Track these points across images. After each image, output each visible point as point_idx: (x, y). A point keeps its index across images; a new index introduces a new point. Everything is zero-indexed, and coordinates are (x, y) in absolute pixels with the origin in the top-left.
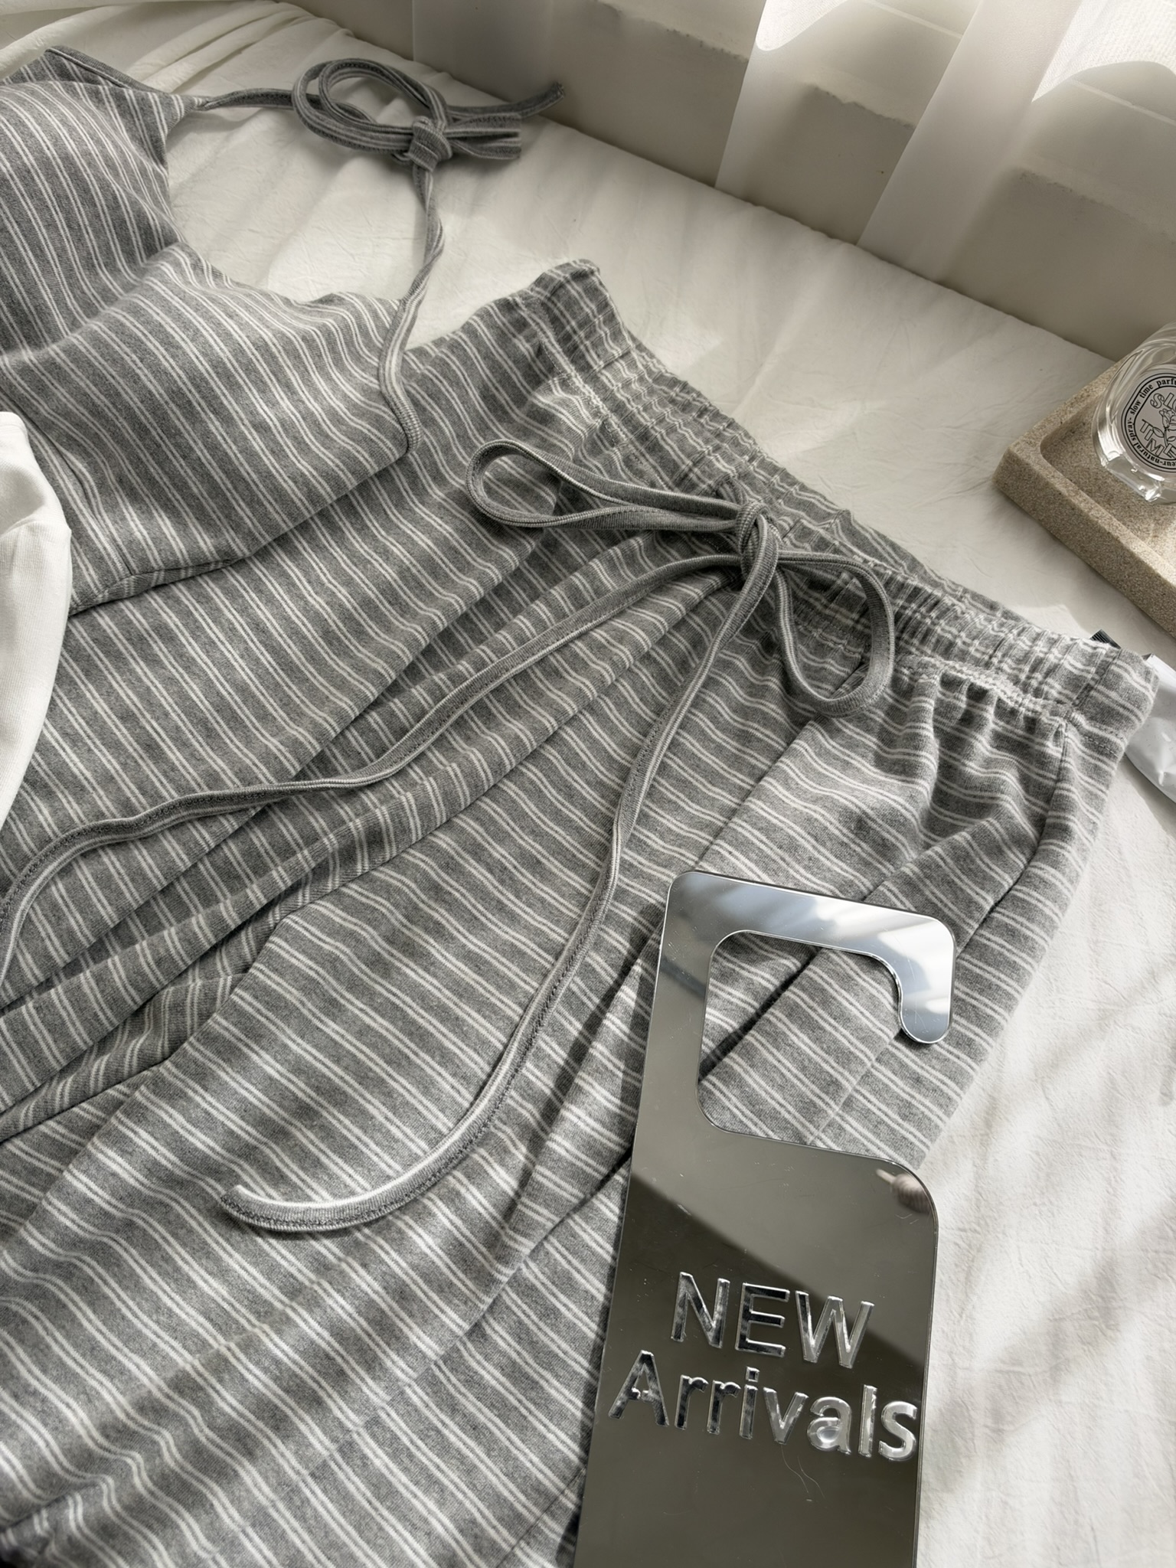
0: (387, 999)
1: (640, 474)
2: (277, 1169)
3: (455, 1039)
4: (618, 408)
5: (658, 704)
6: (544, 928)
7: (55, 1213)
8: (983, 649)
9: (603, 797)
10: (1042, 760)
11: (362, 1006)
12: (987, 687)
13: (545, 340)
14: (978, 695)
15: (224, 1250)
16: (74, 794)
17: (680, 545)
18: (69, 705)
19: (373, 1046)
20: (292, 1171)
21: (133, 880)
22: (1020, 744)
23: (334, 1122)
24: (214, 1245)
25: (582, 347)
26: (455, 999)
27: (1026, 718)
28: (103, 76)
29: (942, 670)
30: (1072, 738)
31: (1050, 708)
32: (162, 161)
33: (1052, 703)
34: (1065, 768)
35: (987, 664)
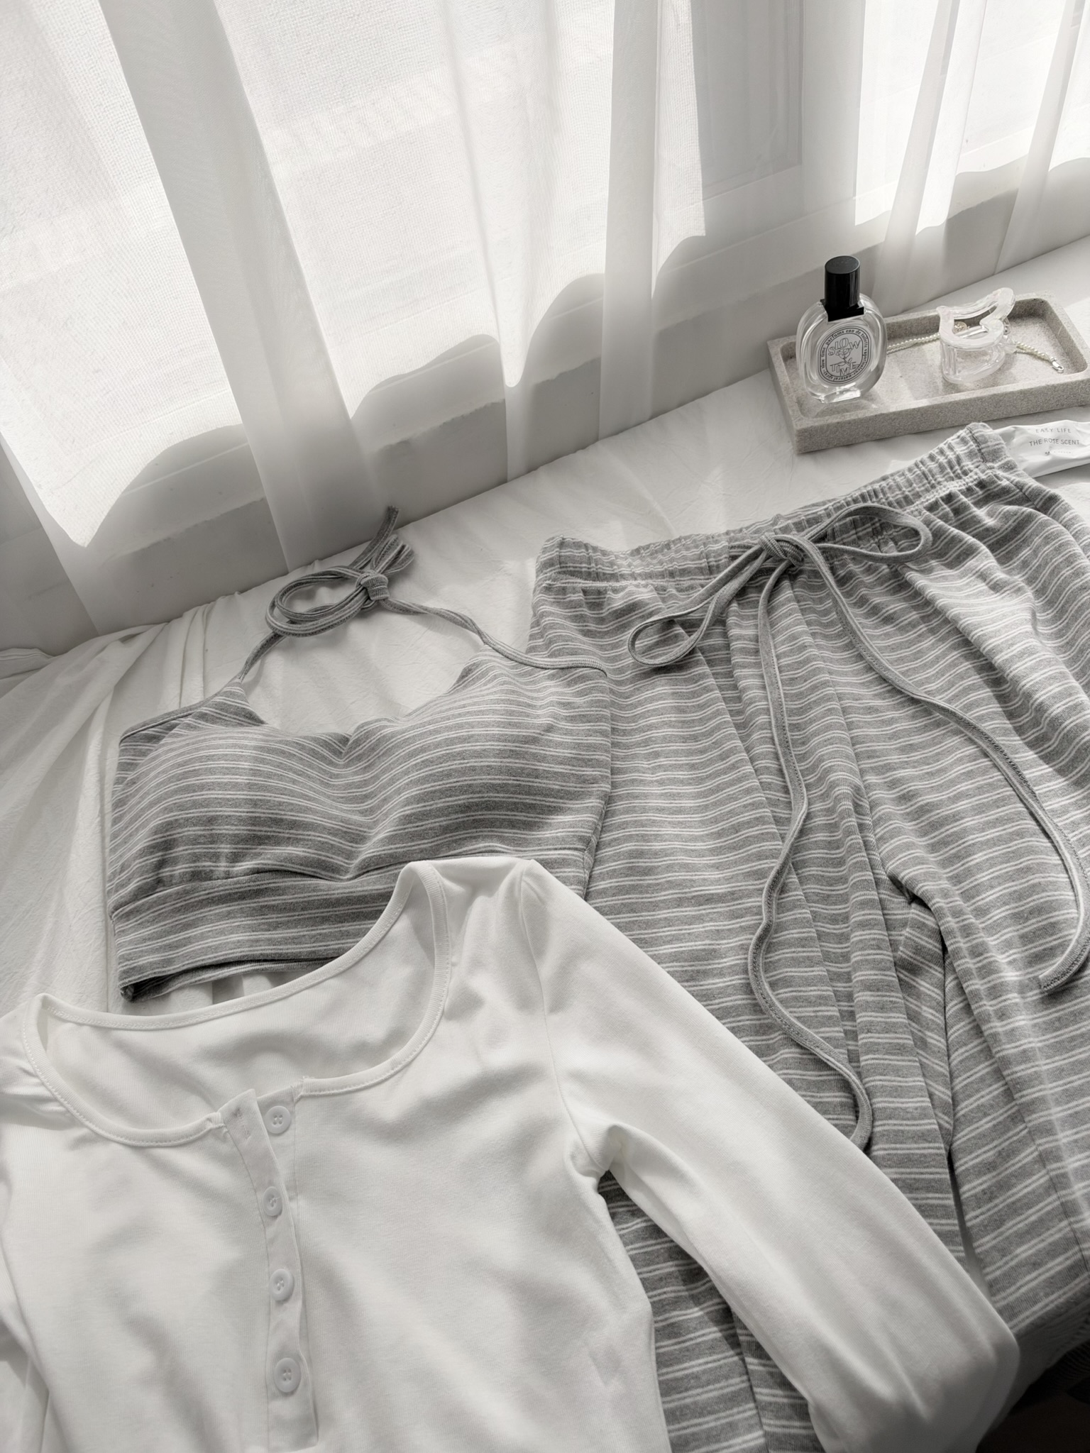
0: (965, 848)
1: (692, 588)
2: (1045, 950)
3: (1010, 825)
4: (650, 576)
5: (846, 645)
6: (958, 756)
8: (920, 485)
9: (884, 699)
10: (1005, 491)
11: (959, 864)
12: (947, 492)
13: (581, 585)
14: (949, 498)
15: (1082, 1002)
16: (715, 957)
17: (749, 590)
18: (650, 931)
19: (992, 866)
20: (1050, 942)
21: (803, 947)
22: (986, 497)
23: (1032, 904)
24: (1076, 1007)
25: (599, 570)
26: (983, 815)
27: (976, 485)
28: (174, 719)
29: (921, 507)
30: (1000, 473)
31: (978, 472)
32: (262, 722)
33: (976, 470)
34: (1017, 483)
35: (933, 487)
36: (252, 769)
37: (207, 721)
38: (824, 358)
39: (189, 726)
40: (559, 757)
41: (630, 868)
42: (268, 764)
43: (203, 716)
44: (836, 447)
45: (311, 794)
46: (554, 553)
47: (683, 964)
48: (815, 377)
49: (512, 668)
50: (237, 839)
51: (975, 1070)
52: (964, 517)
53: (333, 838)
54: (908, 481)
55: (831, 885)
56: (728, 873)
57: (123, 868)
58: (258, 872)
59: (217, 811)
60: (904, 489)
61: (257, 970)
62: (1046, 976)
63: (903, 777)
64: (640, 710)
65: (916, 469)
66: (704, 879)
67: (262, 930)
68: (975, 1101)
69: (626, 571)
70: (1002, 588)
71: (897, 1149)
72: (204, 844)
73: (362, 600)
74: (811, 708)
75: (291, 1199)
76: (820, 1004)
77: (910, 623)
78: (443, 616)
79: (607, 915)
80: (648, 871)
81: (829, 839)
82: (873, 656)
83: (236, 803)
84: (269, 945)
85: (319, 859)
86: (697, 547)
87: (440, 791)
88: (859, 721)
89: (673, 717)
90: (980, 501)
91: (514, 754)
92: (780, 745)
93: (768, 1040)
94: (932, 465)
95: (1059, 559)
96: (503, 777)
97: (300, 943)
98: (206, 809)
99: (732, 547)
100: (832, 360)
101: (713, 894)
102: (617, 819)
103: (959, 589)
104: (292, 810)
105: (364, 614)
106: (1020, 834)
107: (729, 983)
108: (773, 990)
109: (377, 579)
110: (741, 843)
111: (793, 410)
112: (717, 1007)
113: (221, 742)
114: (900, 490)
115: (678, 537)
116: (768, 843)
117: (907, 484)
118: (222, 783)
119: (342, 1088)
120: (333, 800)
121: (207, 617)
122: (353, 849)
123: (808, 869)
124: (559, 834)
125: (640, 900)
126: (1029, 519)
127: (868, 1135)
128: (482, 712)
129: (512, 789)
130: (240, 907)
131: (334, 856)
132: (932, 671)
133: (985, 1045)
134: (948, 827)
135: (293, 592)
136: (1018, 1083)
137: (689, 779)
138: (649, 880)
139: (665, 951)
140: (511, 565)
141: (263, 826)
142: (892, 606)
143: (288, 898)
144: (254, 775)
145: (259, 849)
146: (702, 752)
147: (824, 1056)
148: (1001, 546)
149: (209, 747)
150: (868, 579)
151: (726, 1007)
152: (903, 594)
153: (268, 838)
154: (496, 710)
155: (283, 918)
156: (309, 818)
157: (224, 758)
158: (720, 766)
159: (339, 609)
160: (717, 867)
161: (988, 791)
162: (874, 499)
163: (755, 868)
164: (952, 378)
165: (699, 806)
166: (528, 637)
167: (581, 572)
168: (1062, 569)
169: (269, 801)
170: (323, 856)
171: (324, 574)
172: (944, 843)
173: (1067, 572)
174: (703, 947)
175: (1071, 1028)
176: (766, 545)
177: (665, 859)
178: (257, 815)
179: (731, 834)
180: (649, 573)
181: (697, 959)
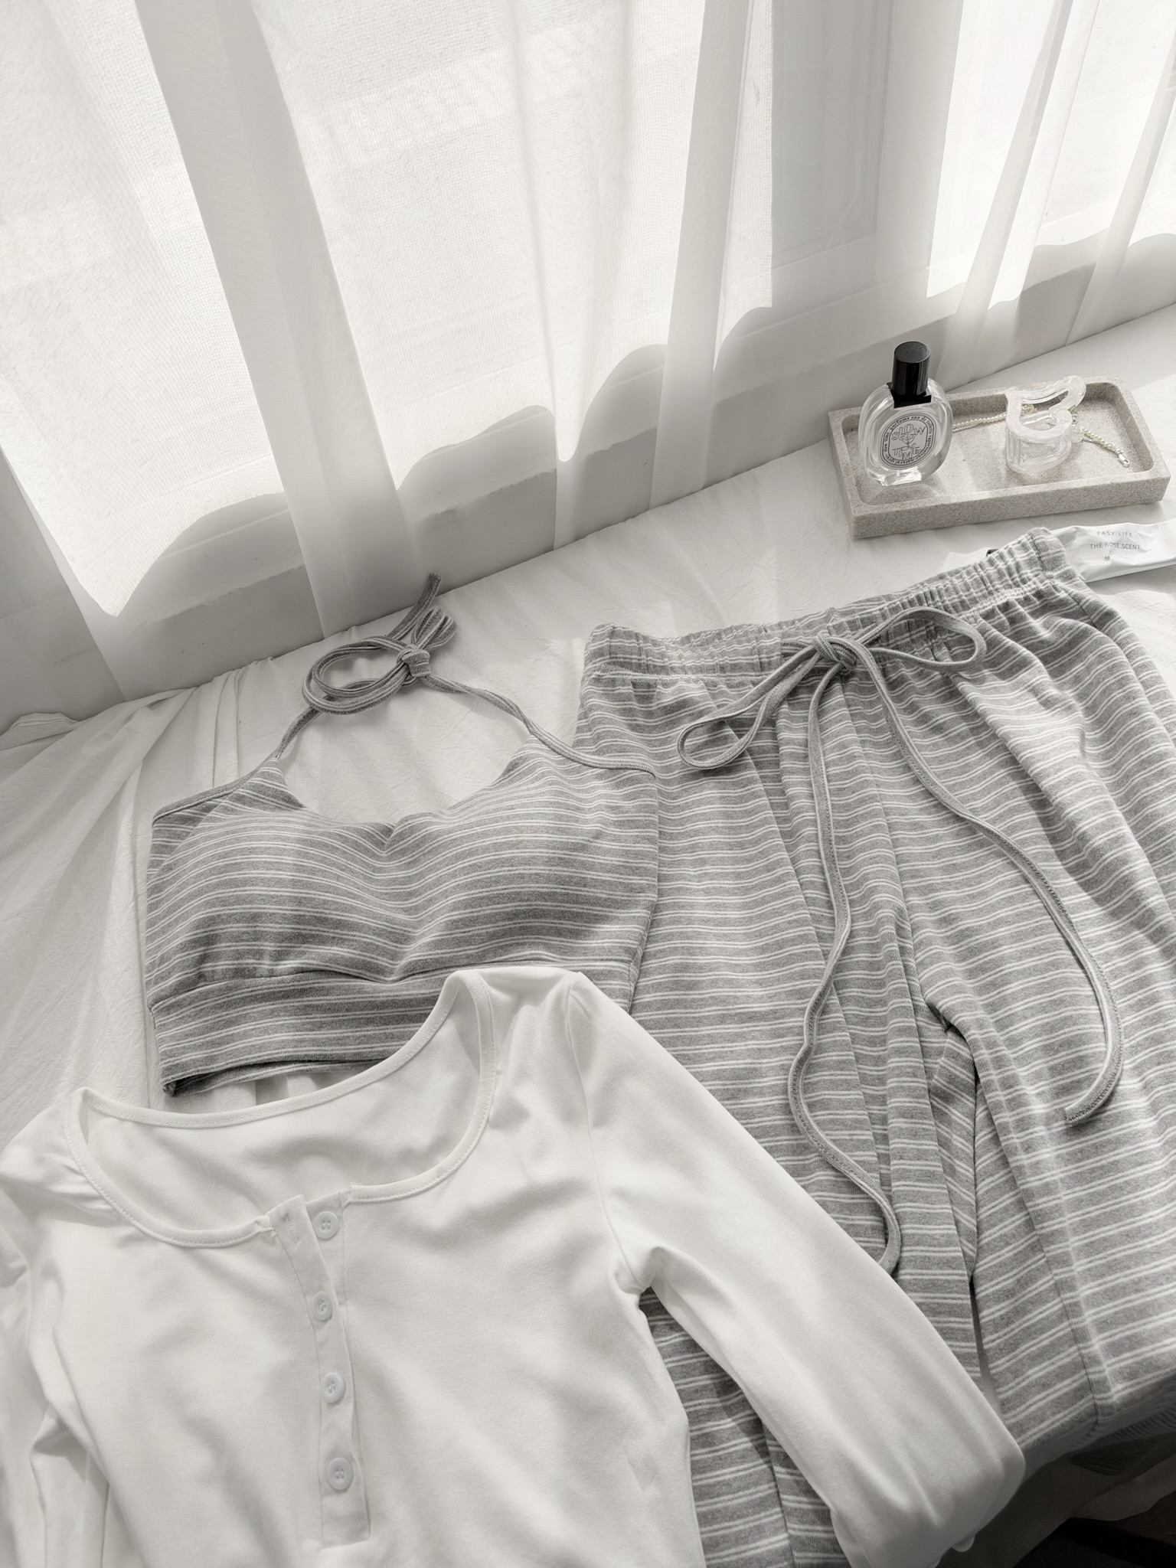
0: (1001, 976)
1: (742, 684)
2: (1072, 1082)
3: (1046, 955)
4: (700, 670)
5: (895, 754)
6: (1000, 880)
7: (1044, 1206)
8: (978, 590)
9: (929, 814)
10: (1062, 603)
11: (996, 992)
12: (1005, 601)
13: (630, 677)
14: (1006, 607)
15: (1104, 1135)
16: (757, 1077)
17: (800, 691)
18: (693, 1048)
19: (1027, 996)
20: (1078, 1075)
21: (842, 1070)
22: (1043, 607)
23: (1063, 1037)
24: (1098, 1140)
25: (650, 662)
26: (1021, 943)
27: (1034, 595)
28: (210, 800)
29: (977, 614)
30: (1059, 583)
31: (1037, 581)
32: (301, 806)
33: (1035, 579)
34: (1075, 595)
35: (990, 593)
36: (295, 865)
37: (244, 804)
38: (887, 442)
39: (226, 809)
40: (607, 865)
41: (675, 982)
42: (311, 859)
43: (240, 799)
44: (893, 534)
45: (355, 891)
46: (604, 643)
47: (724, 1082)
48: (876, 459)
49: (560, 762)
50: (281, 938)
51: (1000, 1200)
52: (1020, 626)
53: (378, 939)
54: (966, 584)
55: (871, 1007)
56: (771, 990)
57: (163, 960)
58: (302, 972)
59: (261, 908)
60: (961, 593)
61: (302, 1071)
62: (1073, 1109)
63: (945, 899)
64: (687, 813)
65: (975, 573)
66: (748, 996)
67: (306, 1030)
68: (999, 1230)
69: (676, 663)
70: (1053, 705)
71: (923, 1275)
72: (248, 941)
73: (403, 677)
74: (858, 822)
75: (340, 1303)
76: (856, 1128)
77: (959, 735)
78: (488, 699)
79: (651, 1029)
80: (693, 986)
81: (870, 959)
82: (921, 769)
83: (279, 901)
84: (314, 1045)
85: (364, 961)
86: (749, 641)
87: (487, 897)
88: (905, 838)
89: (720, 823)
90: (1036, 611)
91: (562, 862)
92: (826, 859)
93: (805, 1160)
94: (991, 570)
95: (1111, 680)
96: (551, 886)
97: (345, 1045)
98: (249, 906)
99: (785, 644)
100: (895, 444)
101: (755, 1012)
102: (663, 930)
103: (1010, 703)
104: (337, 909)
105: (404, 690)
106: (1055, 965)
107: (769, 1103)
108: (811, 1112)
109: (418, 656)
110: (785, 960)
111: (852, 493)
112: (756, 1125)
113: (263, 833)
114: (957, 593)
115: (729, 626)
116: (811, 962)
117: (964, 588)
118: (266, 878)
119: (389, 1196)
120: (377, 897)
121: (239, 682)
122: (398, 950)
123: (849, 990)
124: (605, 945)
125: (684, 1015)
126: (1083, 634)
127: (896, 1259)
128: (530, 816)
129: (560, 898)
130: (283, 1005)
131: (379, 958)
132: (978, 787)
133: (1010, 1175)
134: (986, 954)
135: (331, 663)
136: (1039, 1215)
137: (734, 888)
138: (694, 995)
139: (707, 1069)
140: (557, 645)
141: (308, 924)
142: (942, 716)
143: (332, 999)
144: (298, 871)
145: (304, 947)
146: (748, 860)
147: (858, 1181)
148: (1055, 658)
149: (250, 839)
150: (919, 684)
151: (765, 1127)
152: (953, 702)
153: (312, 936)
154: (545, 814)
155: (327, 1018)
156: (354, 918)
157: (266, 850)
158: (767, 877)
159: (380, 686)
160: (760, 983)
161: (1027, 919)
162: (930, 602)
163: (798, 987)
164: (1016, 467)
165: (744, 918)
166: (575, 730)
167: (631, 663)
168: (1114, 691)
169: (313, 899)
170: (368, 957)
171: (362, 644)
172: (982, 969)
173: (1117, 694)
174: (745, 1066)
175: (1092, 1160)
176: (820, 647)
177: (710, 973)
178: (302, 913)
179: (775, 951)
180: (700, 667)
181: (738, 1077)
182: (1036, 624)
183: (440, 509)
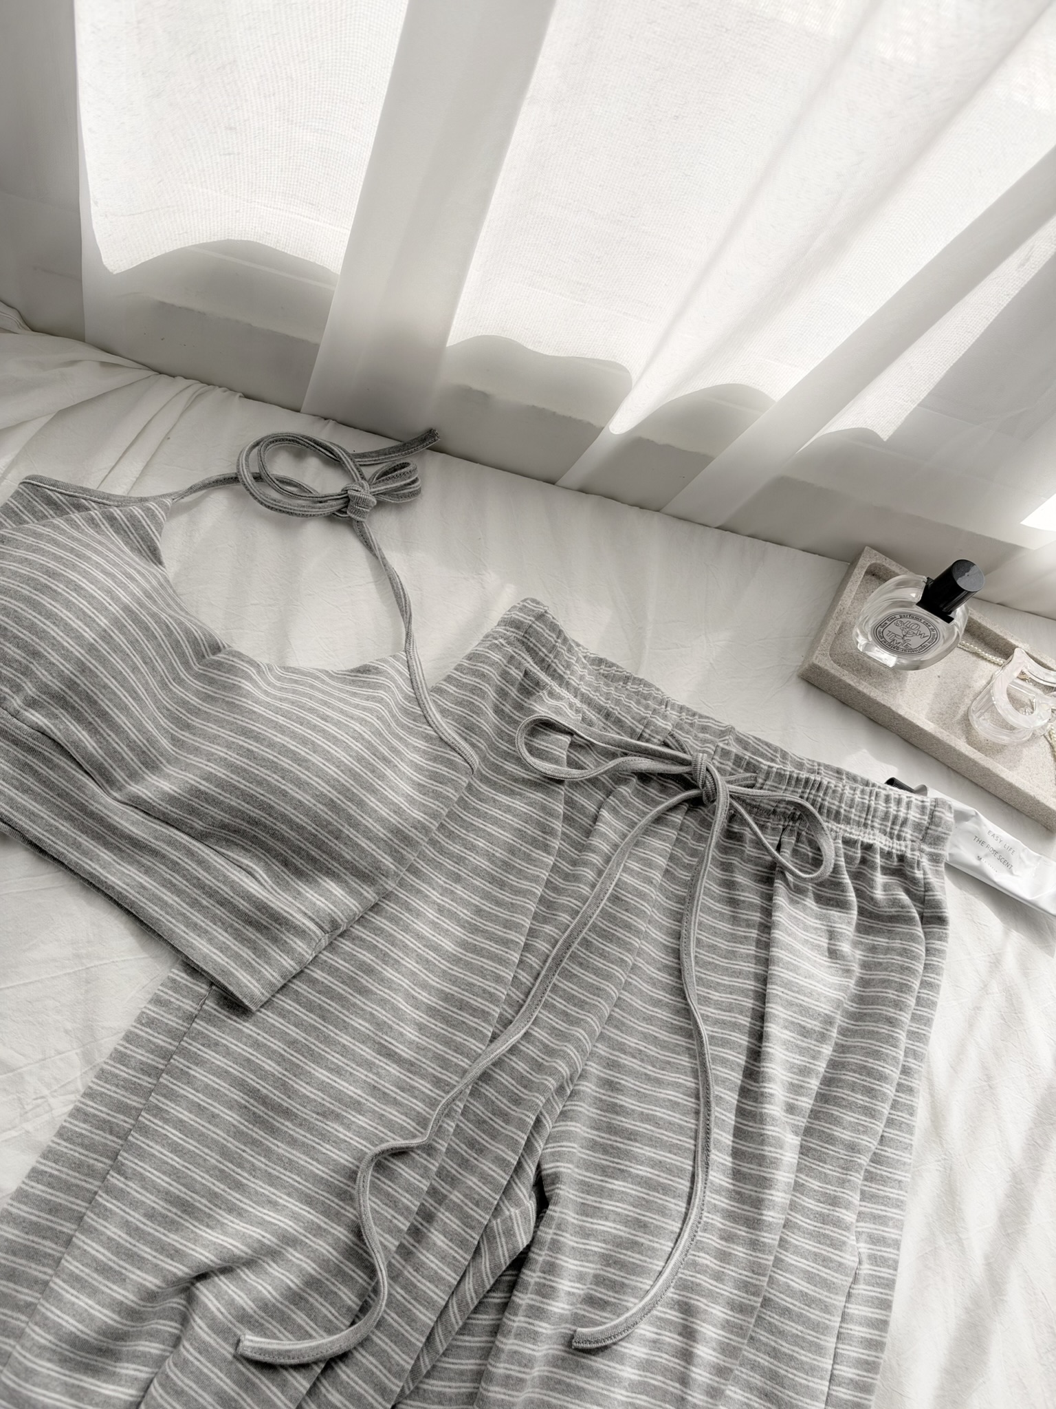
0: (614, 1168)
2: (601, 1299)
3: (665, 1176)
4: (589, 702)
6: (680, 1081)
7: (493, 1395)
8: (858, 814)
10: (914, 881)
11: (600, 1178)
12: (871, 842)
13: (527, 665)
14: (868, 848)
16: (355, 1110)
18: (323, 1047)
19: (623, 1201)
21: (429, 1155)
22: (896, 870)
23: (622, 1256)
26: (653, 1150)
27: (898, 856)
28: (85, 499)
29: (841, 834)
30: (925, 862)
31: (909, 847)
32: (161, 563)
33: (909, 843)
34: (928, 883)
35: (865, 825)
36: (105, 631)
37: (112, 526)
38: (888, 622)
39: (92, 521)
40: (371, 831)
41: (351, 978)
43: (111, 519)
44: (833, 696)
45: (141, 691)
46: (528, 619)
47: (325, 1097)
48: (871, 624)
49: (407, 698)
50: (44, 689)
51: (465, 1361)
52: (867, 871)
53: (129, 752)
54: (853, 800)
55: (494, 1114)
56: (424, 1041)
58: (43, 733)
59: (46, 650)
60: (843, 805)
63: (625, 1065)
64: (478, 822)
65: (867, 797)
66: (401, 1034)
67: (12, 785)
68: (443, 1386)
69: (574, 681)
70: (837, 959)
71: (357, 1384)
72: (16, 670)
73: (338, 508)
74: (611, 941)
76: (402, 1214)
77: (747, 920)
78: (393, 587)
80: (364, 991)
81: (525, 1073)
83: (67, 656)
84: (7, 804)
85: (102, 764)
86: (647, 707)
87: (242, 791)
88: (636, 987)
89: (500, 853)
90: (889, 869)
91: (332, 805)
92: (553, 959)
93: (342, 1208)
94: (882, 806)
95: (896, 977)
97: (34, 822)
98: (38, 641)
99: (672, 735)
100: (893, 628)
101: (396, 1053)
102: (379, 921)
103: (806, 928)
104: (110, 700)
105: (332, 518)
106: (665, 1190)
107: (348, 1139)
109: (364, 500)
110: (455, 1023)
111: (826, 640)
112: (324, 1151)
113: (100, 576)
114: (840, 802)
115: (641, 677)
116: (474, 1041)
117: (849, 802)
118: (70, 625)
120: (158, 708)
121: (198, 397)
122: (140, 772)
123: (488, 1087)
124: (318, 902)
125: (337, 1013)
126: (909, 920)
129: (306, 835)
130: (8, 748)
131: (118, 769)
132: (726, 980)
133: (490, 1345)
134: (619, 1139)
135: (286, 444)
137: (467, 921)
138: (358, 1000)
139: (320, 1076)
140: (492, 578)
141: (76, 695)
142: (746, 894)
143: (53, 775)
144: (103, 638)
145: (59, 711)
146: (498, 903)
148: (870, 917)
149: (85, 574)
150: (749, 850)
151: (330, 1157)
152: (763, 887)
153: (73, 708)
154: (350, 746)
155: (37, 787)
156: (121, 719)
157: (90, 598)
158: (499, 931)
159: (313, 502)
160: (421, 1028)
161: (674, 1132)
162: (813, 792)
163: (447, 1056)
164: (974, 718)
165: (455, 955)
166: (444, 677)
167: (537, 654)
168: (891, 988)
169: (97, 676)
170: (108, 763)
171: (326, 448)
172: (605, 1149)
173: (891, 994)
174: (352, 1094)
175: (566, 1373)
176: (696, 765)
177: (386, 991)
178: (78, 681)
179: (454, 1006)
180: (591, 699)
181: (340, 1101)
182: (880, 879)
183: (476, 386)
